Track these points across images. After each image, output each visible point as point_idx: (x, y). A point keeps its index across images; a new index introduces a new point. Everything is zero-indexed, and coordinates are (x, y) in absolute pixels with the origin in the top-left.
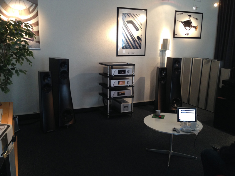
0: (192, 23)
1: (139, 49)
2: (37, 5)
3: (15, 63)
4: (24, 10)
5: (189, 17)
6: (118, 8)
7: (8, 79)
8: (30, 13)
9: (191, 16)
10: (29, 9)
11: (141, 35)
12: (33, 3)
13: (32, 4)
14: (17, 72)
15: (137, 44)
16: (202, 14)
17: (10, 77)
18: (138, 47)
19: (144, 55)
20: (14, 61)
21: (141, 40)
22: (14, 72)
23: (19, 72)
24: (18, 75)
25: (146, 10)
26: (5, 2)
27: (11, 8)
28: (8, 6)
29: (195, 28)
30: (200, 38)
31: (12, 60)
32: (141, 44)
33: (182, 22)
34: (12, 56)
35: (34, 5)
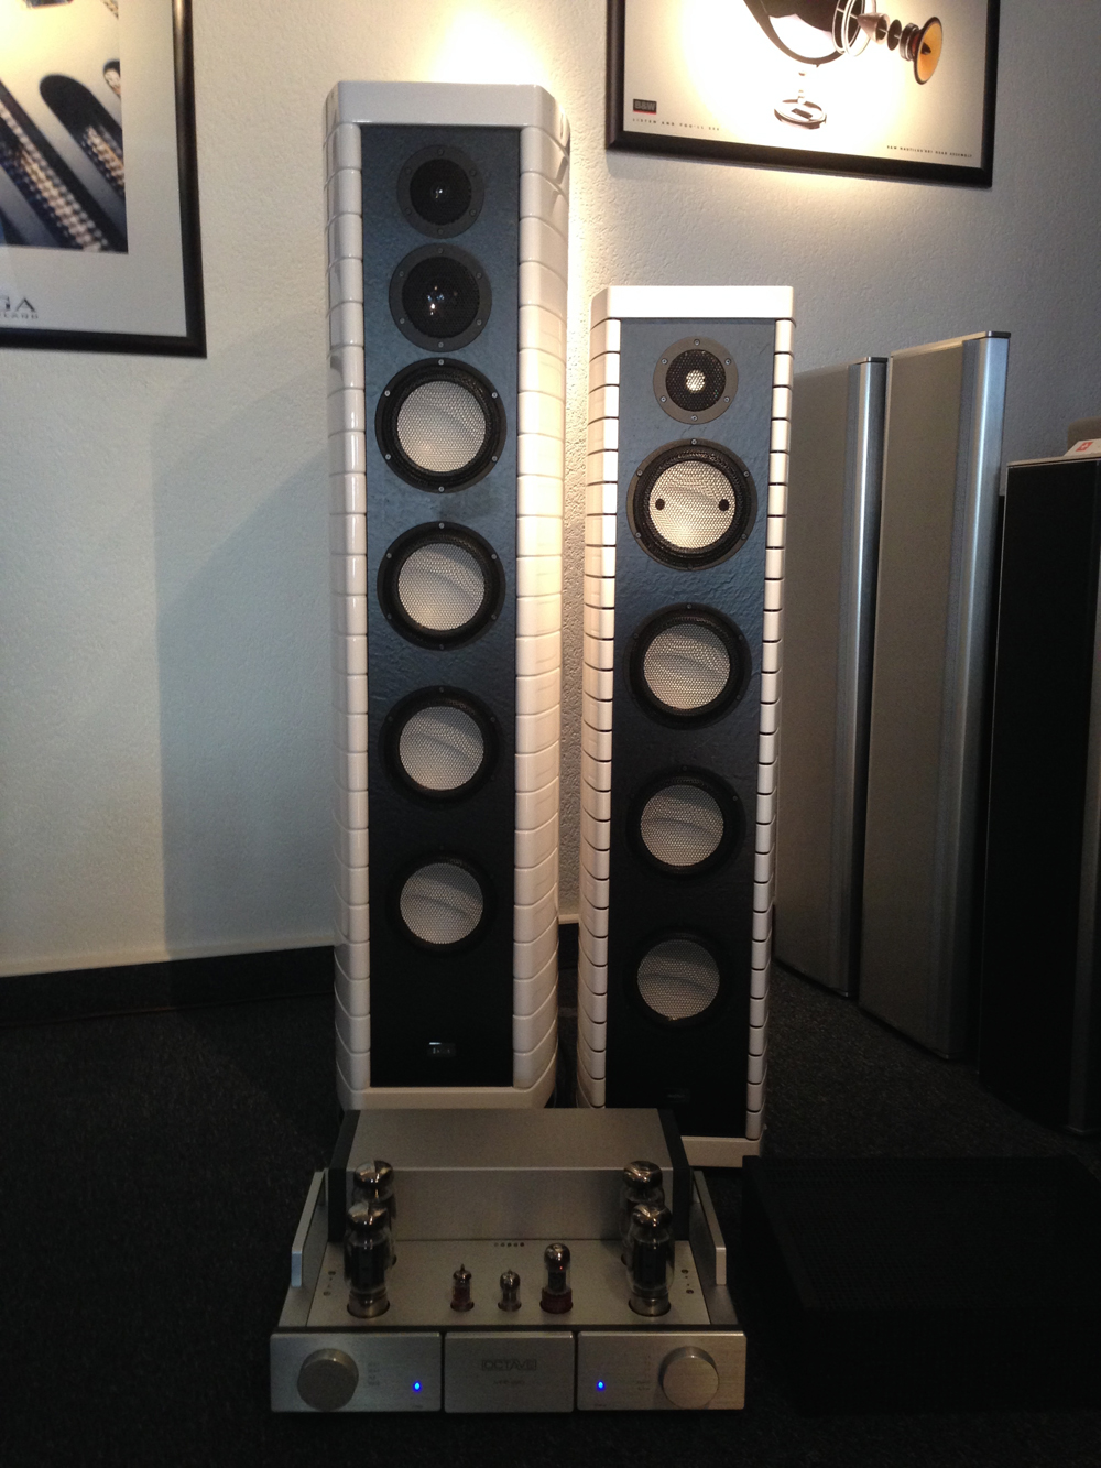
1: (92, 261)
11: (114, 65)
18: (77, 226)
19: (192, 345)
21: (113, 130)
30: (977, 178)
32: (119, 190)
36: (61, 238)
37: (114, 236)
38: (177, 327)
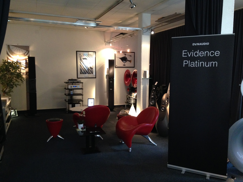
0: (127, 58)
1: (92, 74)
2: (29, 52)
3: (15, 82)
4: (22, 54)
5: (125, 55)
6: (77, 51)
7: (11, 90)
8: (25, 56)
9: (126, 54)
10: (24, 54)
11: (93, 66)
12: (27, 51)
13: (26, 51)
14: (16, 85)
15: (90, 71)
16: (134, 53)
17: (11, 89)
18: (91, 73)
19: (96, 78)
20: (14, 81)
21: (93, 69)
22: (14, 85)
23: (17, 85)
24: (16, 86)
25: (95, 52)
28: (13, 53)
29: (130, 61)
30: (134, 67)
31: (13, 80)
32: (93, 71)
33: (120, 58)
34: (13, 78)
35: (27, 52)
36: (90, 73)
37: (92, 73)
38: (95, 77)
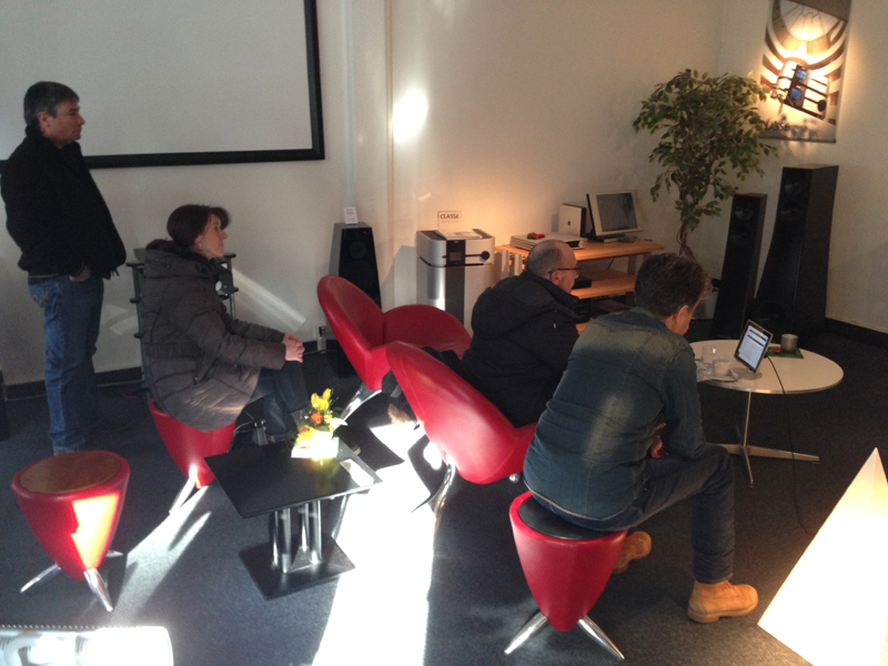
2: (846, 22)
4: (818, 39)
8: (830, 45)
10: (828, 35)
12: (840, 18)
13: (836, 20)
26: (783, 26)
27: (793, 37)
28: (789, 34)
35: (841, 23)
